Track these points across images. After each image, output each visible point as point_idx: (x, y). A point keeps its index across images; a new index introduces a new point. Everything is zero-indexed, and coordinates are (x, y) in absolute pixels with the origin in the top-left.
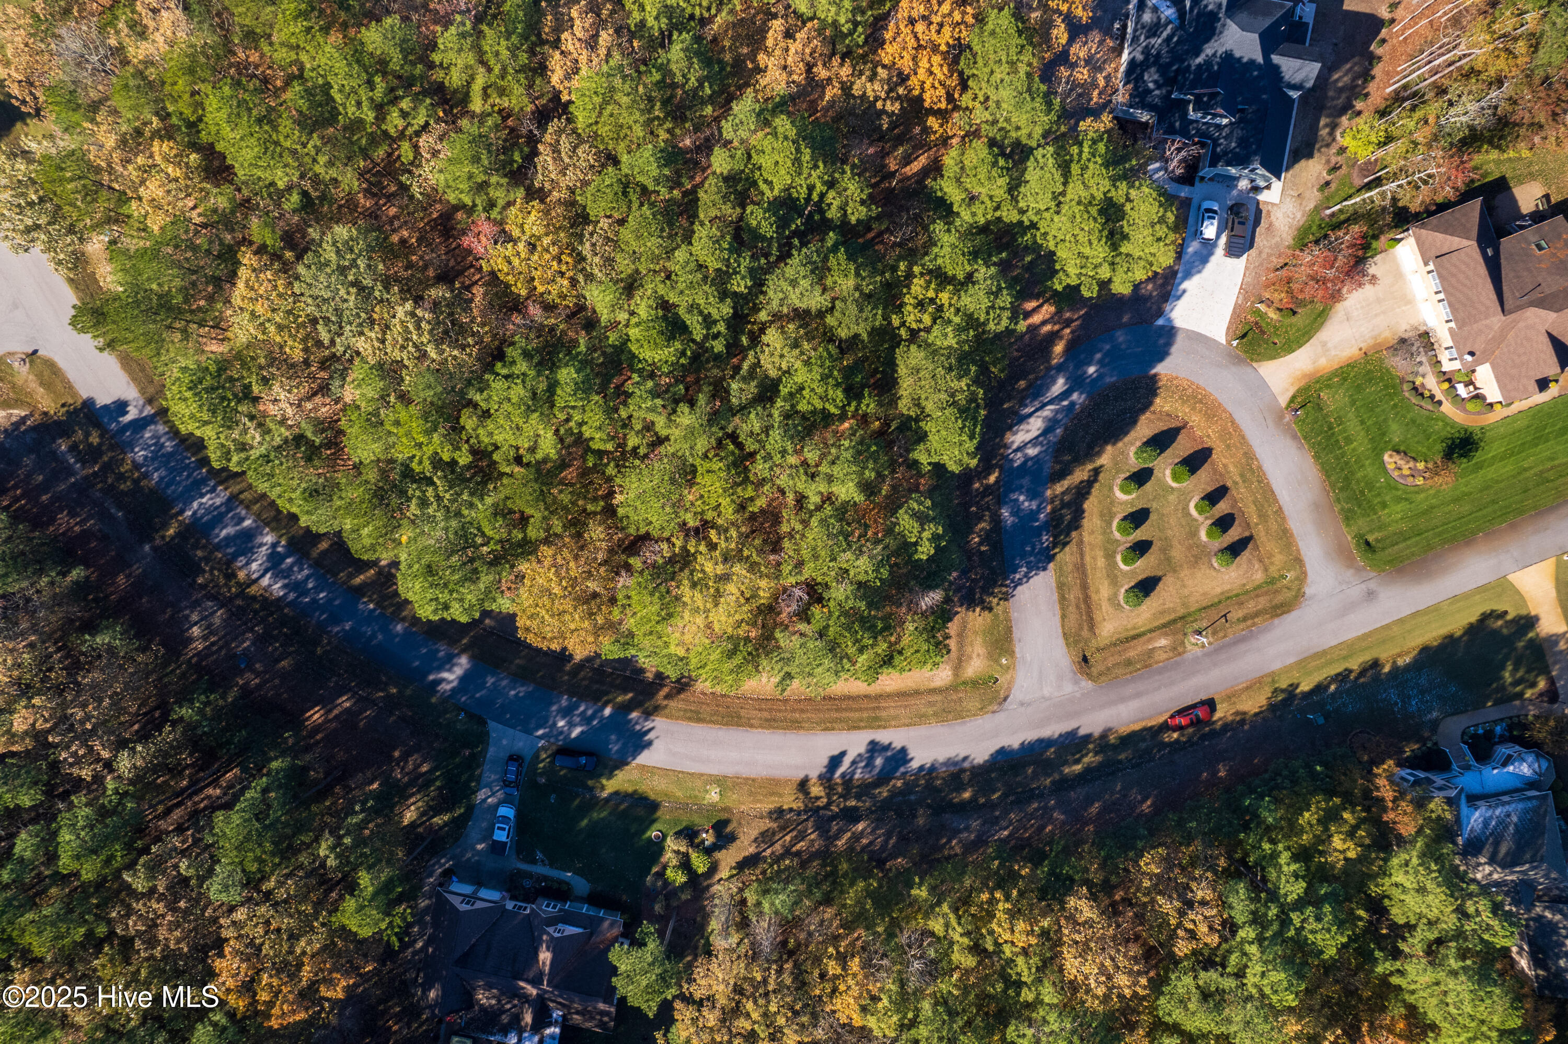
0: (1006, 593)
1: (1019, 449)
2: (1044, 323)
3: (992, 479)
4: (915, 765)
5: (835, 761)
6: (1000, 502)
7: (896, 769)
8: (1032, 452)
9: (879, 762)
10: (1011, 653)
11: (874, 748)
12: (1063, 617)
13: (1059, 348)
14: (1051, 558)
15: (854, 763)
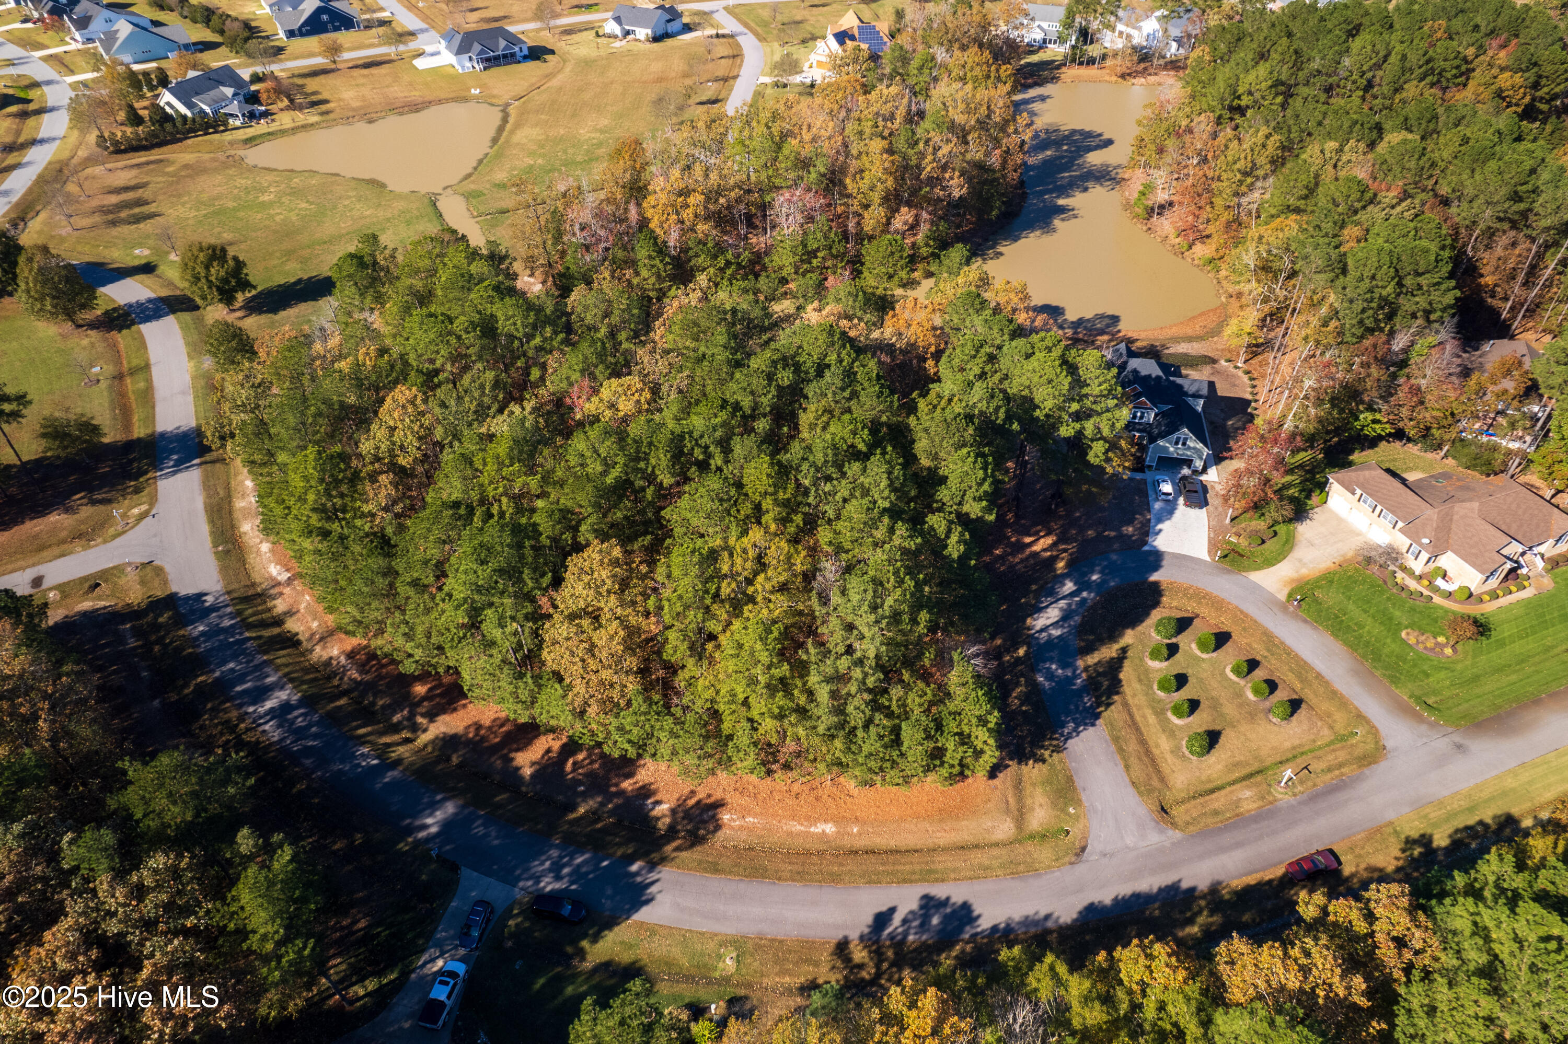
0: (1057, 746)
1: (1042, 630)
2: (1044, 550)
3: (1021, 652)
4: (985, 924)
5: (882, 919)
6: (1033, 669)
7: (960, 929)
8: (1056, 632)
9: (935, 921)
10: (1078, 803)
11: (929, 904)
12: (1127, 767)
13: (1061, 564)
14: (1098, 716)
15: (905, 921)
